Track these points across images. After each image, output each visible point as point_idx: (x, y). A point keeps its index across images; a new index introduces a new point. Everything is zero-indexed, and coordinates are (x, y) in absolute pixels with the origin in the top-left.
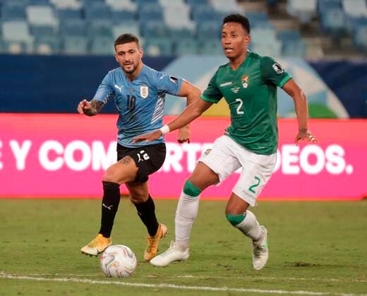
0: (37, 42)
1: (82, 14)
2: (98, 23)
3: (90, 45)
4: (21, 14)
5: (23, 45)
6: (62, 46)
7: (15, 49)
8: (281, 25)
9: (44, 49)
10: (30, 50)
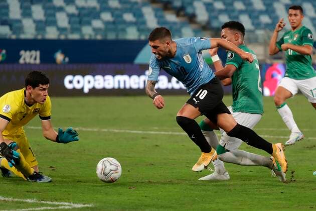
0: (96, 34)
1: (114, 23)
2: (120, 27)
3: (117, 35)
4: (89, 23)
5: (90, 36)
6: (106, 36)
7: (87, 37)
8: (194, 26)
9: (99, 37)
10: (93, 37)
